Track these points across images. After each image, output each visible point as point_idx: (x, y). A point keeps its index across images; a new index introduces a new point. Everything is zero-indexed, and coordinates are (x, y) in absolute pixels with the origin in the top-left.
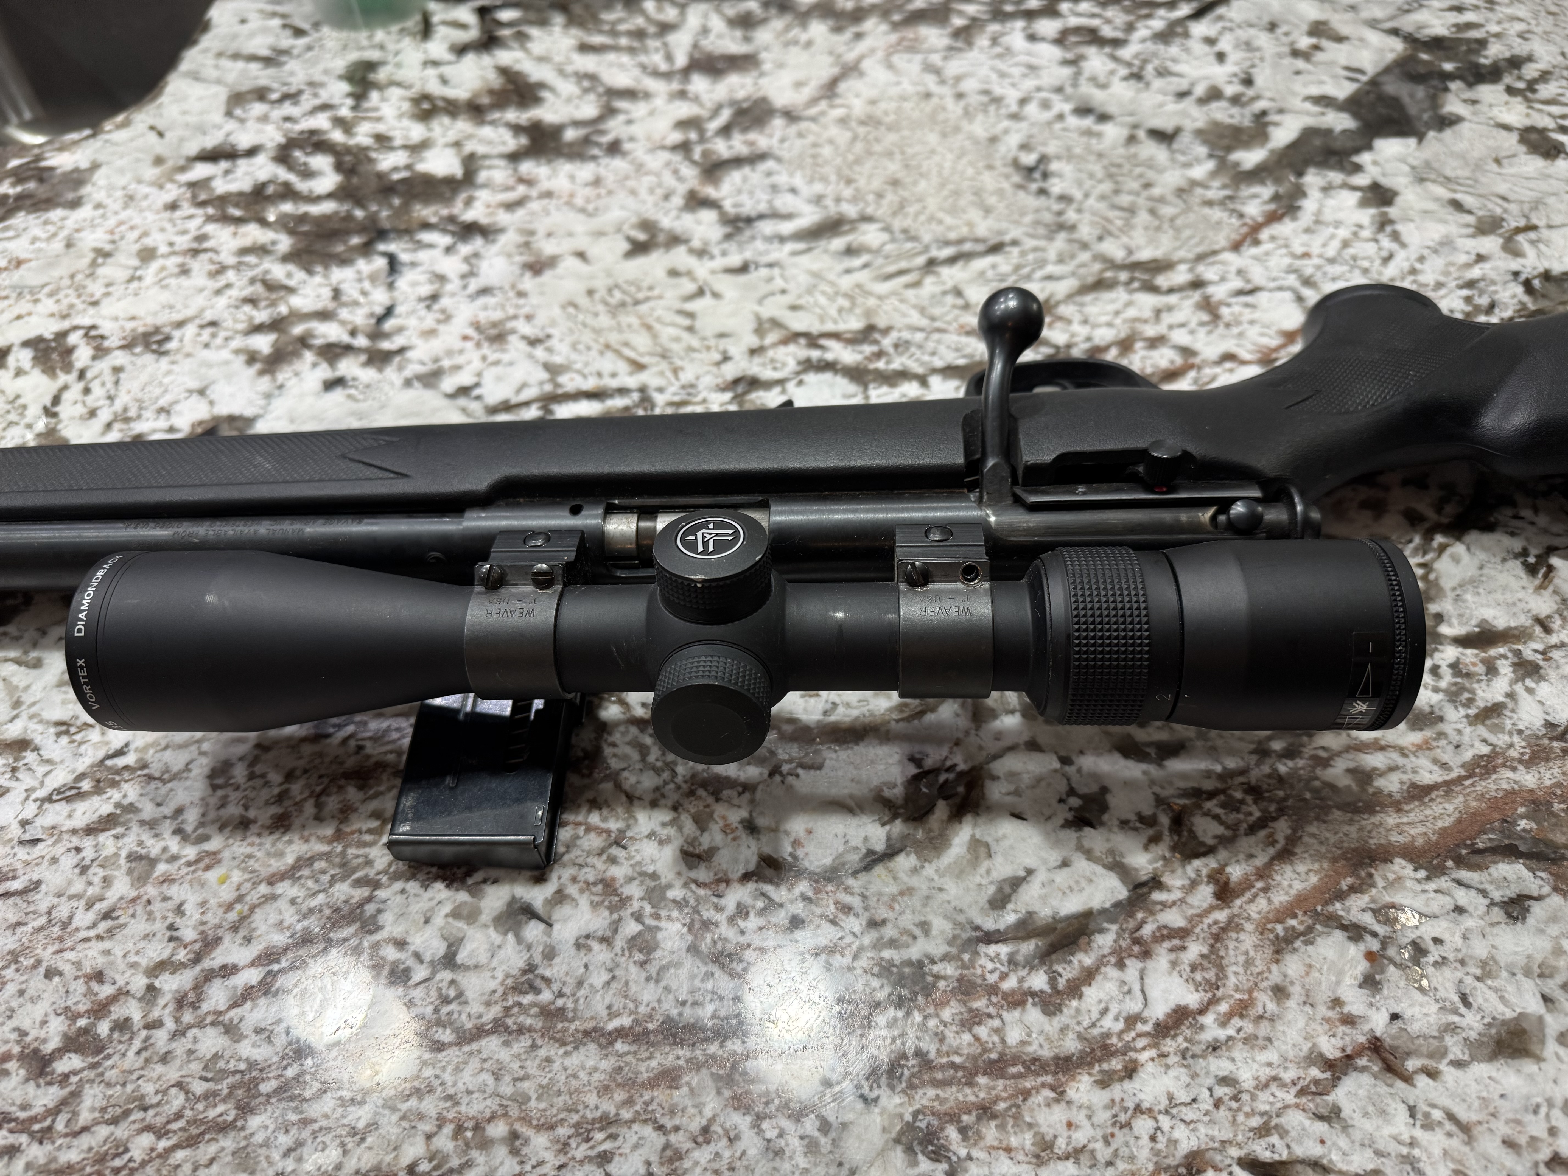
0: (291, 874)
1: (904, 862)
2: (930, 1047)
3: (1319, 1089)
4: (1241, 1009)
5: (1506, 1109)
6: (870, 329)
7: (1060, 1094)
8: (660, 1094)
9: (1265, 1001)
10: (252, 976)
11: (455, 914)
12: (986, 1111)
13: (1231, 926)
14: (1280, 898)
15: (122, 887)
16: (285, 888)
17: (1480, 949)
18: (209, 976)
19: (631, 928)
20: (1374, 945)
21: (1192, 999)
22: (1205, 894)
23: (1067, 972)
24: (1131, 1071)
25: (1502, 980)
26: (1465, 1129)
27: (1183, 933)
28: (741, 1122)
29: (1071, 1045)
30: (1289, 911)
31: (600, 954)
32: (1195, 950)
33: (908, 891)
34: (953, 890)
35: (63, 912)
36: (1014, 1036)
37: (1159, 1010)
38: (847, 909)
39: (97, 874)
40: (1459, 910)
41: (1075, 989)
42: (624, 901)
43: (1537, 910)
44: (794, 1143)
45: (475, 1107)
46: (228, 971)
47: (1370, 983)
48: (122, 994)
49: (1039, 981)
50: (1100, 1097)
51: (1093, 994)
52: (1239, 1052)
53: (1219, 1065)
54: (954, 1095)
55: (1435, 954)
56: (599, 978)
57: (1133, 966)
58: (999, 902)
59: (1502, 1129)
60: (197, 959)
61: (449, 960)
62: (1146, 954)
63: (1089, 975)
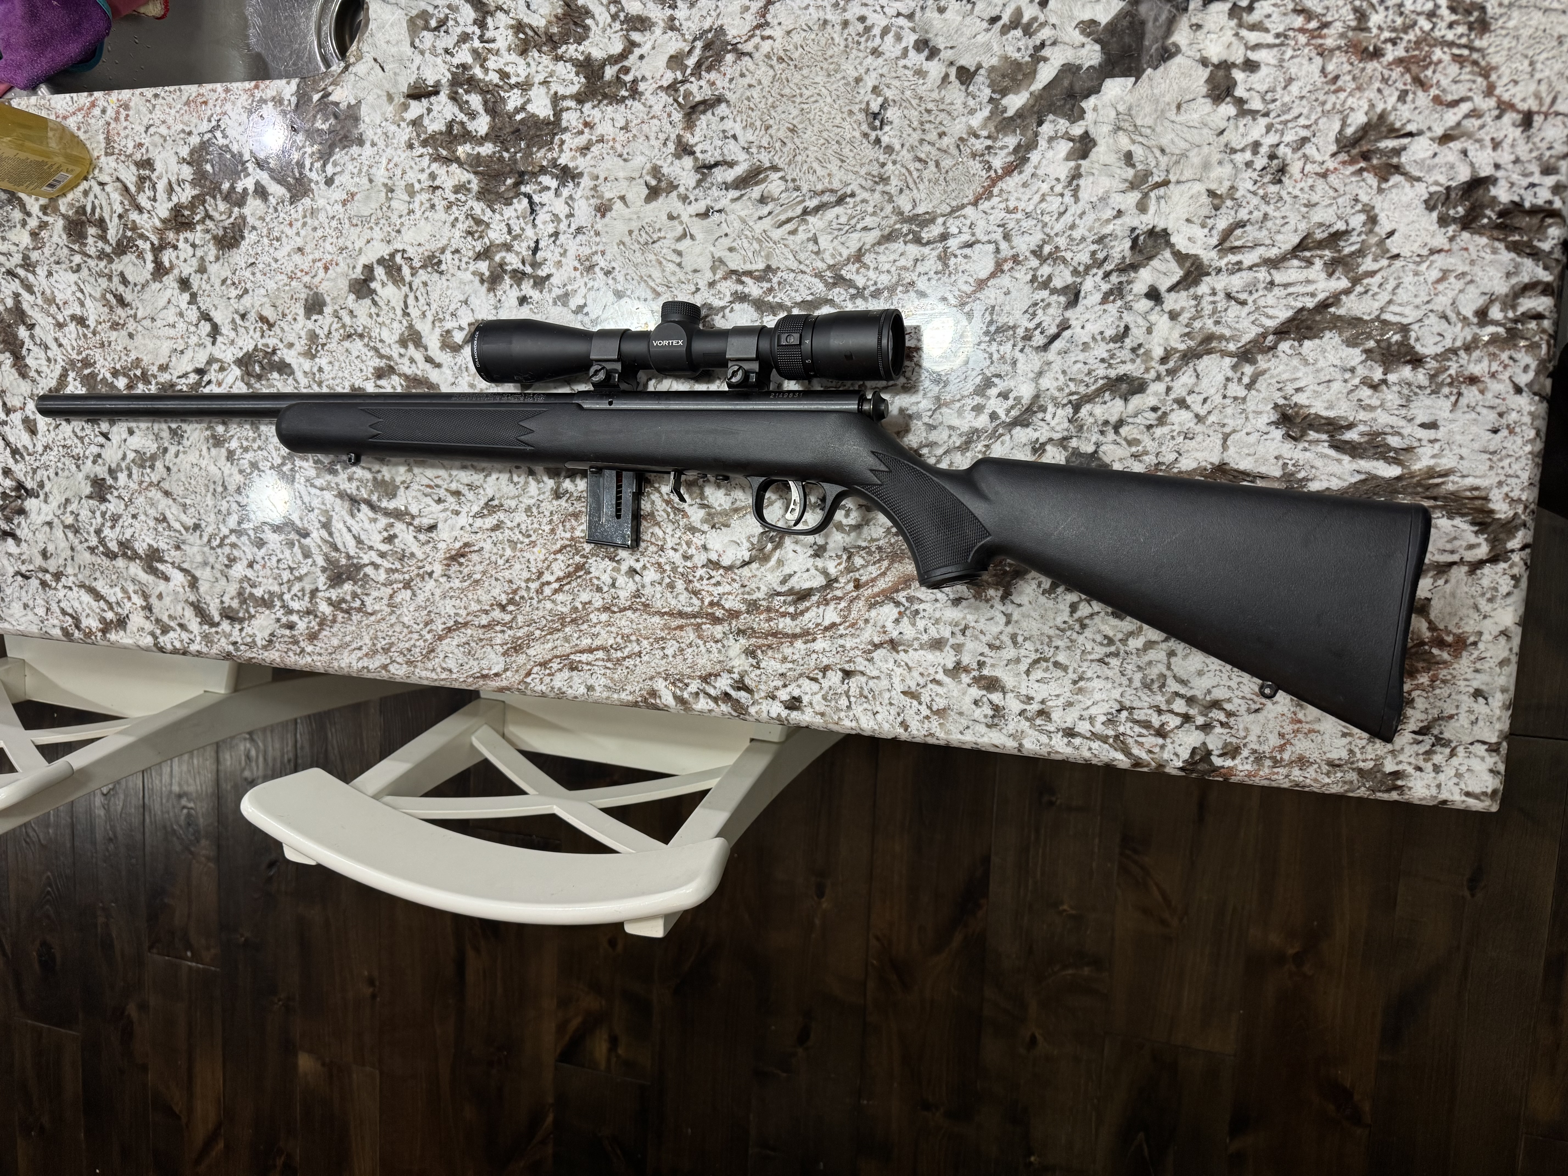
0: (559, 551)
1: (754, 565)
2: (755, 626)
3: (870, 652)
4: (853, 625)
5: (924, 664)
6: (768, 267)
7: (792, 643)
8: (678, 632)
9: (861, 623)
10: (556, 585)
11: (613, 570)
12: (770, 647)
13: (857, 598)
14: (876, 590)
15: (508, 552)
16: (559, 556)
17: (938, 615)
18: (543, 584)
19: (667, 580)
20: (902, 609)
21: (838, 620)
22: (851, 586)
23: (801, 607)
24: (814, 640)
25: (941, 626)
26: (910, 669)
27: (840, 599)
28: (701, 642)
29: (798, 630)
30: (878, 595)
31: (658, 588)
32: (843, 604)
33: (754, 576)
34: (770, 577)
35: (493, 558)
36: (781, 626)
37: (827, 623)
38: (734, 580)
39: (500, 546)
40: (936, 600)
41: (802, 613)
42: (665, 571)
43: (964, 603)
44: (715, 650)
45: (626, 631)
46: (548, 583)
47: (897, 621)
48: (519, 588)
49: (791, 610)
50: (803, 647)
51: (807, 615)
52: (848, 638)
53: (841, 642)
54: (761, 641)
55: (922, 614)
56: (658, 596)
57: (822, 607)
58: (783, 582)
59: (921, 670)
60: (539, 578)
61: (613, 585)
62: (827, 604)
63: (807, 609)
